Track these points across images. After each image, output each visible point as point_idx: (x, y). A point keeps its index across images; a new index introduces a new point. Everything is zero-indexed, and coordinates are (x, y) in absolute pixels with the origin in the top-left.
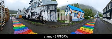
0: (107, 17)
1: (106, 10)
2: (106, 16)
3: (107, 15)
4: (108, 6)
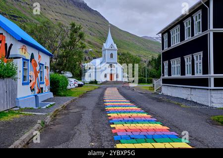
0: (188, 75)
1: (182, 38)
2: (183, 73)
3: (188, 63)
4: (190, 19)
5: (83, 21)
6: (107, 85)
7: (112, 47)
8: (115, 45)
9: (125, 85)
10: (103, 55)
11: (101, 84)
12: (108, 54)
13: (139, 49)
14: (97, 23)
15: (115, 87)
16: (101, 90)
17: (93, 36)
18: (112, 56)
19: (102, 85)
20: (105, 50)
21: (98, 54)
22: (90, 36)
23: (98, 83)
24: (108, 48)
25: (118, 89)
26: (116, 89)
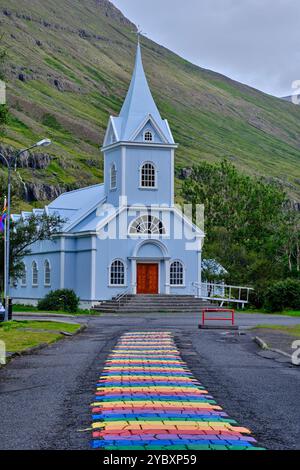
5: (23, 24)
6: (126, 319)
7: (148, 137)
8: (164, 127)
9: (213, 320)
10: (107, 172)
11: (97, 310)
12: (129, 166)
13: (273, 154)
14: (83, 34)
15: (163, 327)
16: (89, 345)
17: (69, 90)
18: (148, 175)
19: (102, 319)
20: (118, 147)
21: (89, 172)
22: (53, 90)
23: (82, 306)
24: (129, 136)
25: (176, 340)
26: (166, 339)
